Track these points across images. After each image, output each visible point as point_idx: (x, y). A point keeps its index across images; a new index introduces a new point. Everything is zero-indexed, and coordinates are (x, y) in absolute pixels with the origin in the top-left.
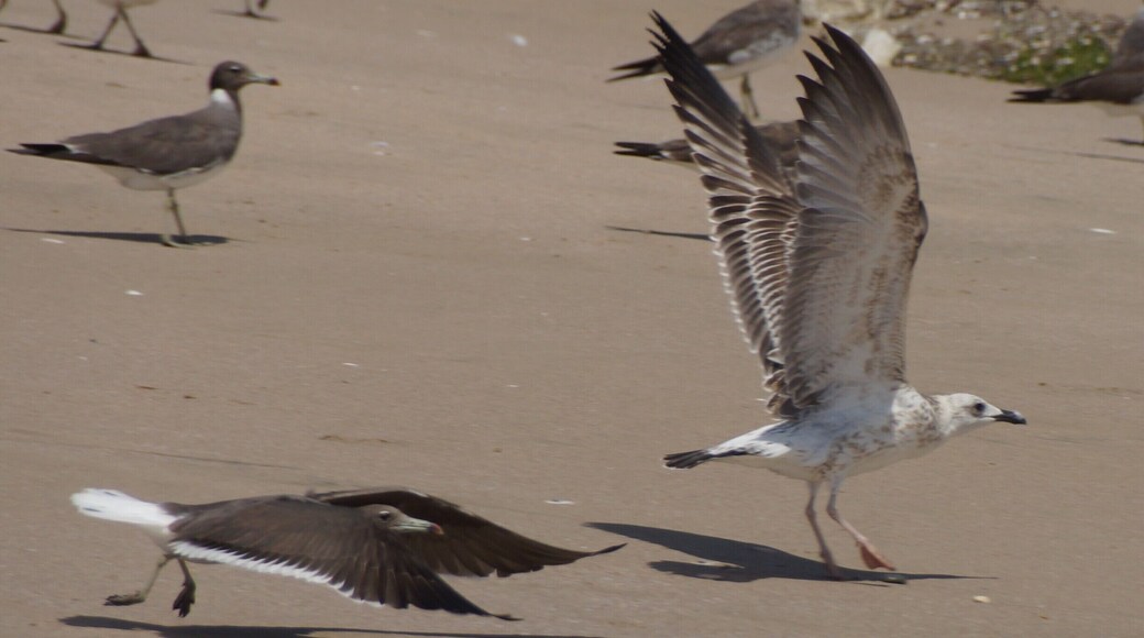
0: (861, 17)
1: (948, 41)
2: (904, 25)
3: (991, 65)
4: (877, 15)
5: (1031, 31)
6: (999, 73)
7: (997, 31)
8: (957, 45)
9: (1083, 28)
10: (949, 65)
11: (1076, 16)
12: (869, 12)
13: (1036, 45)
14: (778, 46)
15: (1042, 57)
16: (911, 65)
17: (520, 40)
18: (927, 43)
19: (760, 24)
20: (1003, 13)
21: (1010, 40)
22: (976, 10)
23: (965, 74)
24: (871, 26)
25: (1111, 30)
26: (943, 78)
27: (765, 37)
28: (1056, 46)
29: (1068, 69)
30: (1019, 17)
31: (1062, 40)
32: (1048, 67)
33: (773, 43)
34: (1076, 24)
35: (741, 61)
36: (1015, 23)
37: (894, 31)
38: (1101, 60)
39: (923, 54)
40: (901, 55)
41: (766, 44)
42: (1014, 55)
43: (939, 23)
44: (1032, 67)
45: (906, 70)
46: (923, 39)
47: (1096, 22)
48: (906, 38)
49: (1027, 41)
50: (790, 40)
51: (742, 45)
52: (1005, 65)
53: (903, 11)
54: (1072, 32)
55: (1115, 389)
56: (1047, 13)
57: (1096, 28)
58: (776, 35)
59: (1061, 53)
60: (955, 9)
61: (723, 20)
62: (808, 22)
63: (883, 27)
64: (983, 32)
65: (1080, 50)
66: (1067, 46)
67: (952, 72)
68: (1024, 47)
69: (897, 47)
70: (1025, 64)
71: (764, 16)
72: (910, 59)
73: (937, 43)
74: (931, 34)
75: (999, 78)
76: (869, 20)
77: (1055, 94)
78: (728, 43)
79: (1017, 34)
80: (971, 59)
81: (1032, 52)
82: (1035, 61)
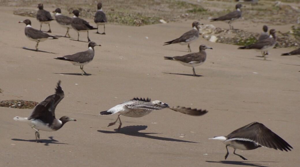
0: (210, 33)
1: (226, 38)
2: (218, 35)
3: (234, 42)
4: (213, 33)
5: (242, 36)
6: (235, 43)
7: (235, 36)
8: (228, 38)
9: (252, 35)
10: (226, 42)
11: (250, 33)
12: (212, 32)
13: (243, 38)
14: (195, 39)
15: (244, 41)
16: (220, 42)
17: (147, 38)
18: (222, 38)
19: (191, 35)
20: (236, 32)
21: (238, 37)
22: (231, 32)
23: (230, 44)
24: (212, 35)
25: (257, 36)
26: (226, 44)
27: (192, 37)
28: (247, 38)
29: (249, 43)
30: (240, 33)
31: (248, 37)
32: (245, 42)
33: (194, 38)
34: (250, 34)
35: (187, 42)
36: (239, 34)
37: (216, 36)
38: (255, 41)
39: (222, 40)
40: (218, 40)
41: (192, 38)
42: (239, 40)
43: (225, 34)
44: (242, 42)
45: (218, 43)
46: (222, 37)
47: (254, 34)
48: (219, 37)
49: (241, 38)
50: (197, 37)
51: (188, 38)
52: (237, 42)
53: (218, 32)
54: (249, 36)
55: (257, 102)
56: (245, 32)
57: (254, 35)
58: (194, 36)
59: (247, 40)
60: (228, 32)
61: (184, 34)
62: (200, 34)
63: (214, 35)
64: (233, 36)
65: (251, 39)
66: (249, 39)
67: (227, 43)
68: (240, 39)
69: (217, 39)
70: (241, 42)
71: (192, 33)
72: (219, 41)
73: (224, 38)
74: (223, 36)
75: (236, 44)
76: (211, 34)
77: (247, 47)
78: (185, 38)
79: (239, 36)
80: (231, 41)
81: (242, 40)
82: (243, 41)
